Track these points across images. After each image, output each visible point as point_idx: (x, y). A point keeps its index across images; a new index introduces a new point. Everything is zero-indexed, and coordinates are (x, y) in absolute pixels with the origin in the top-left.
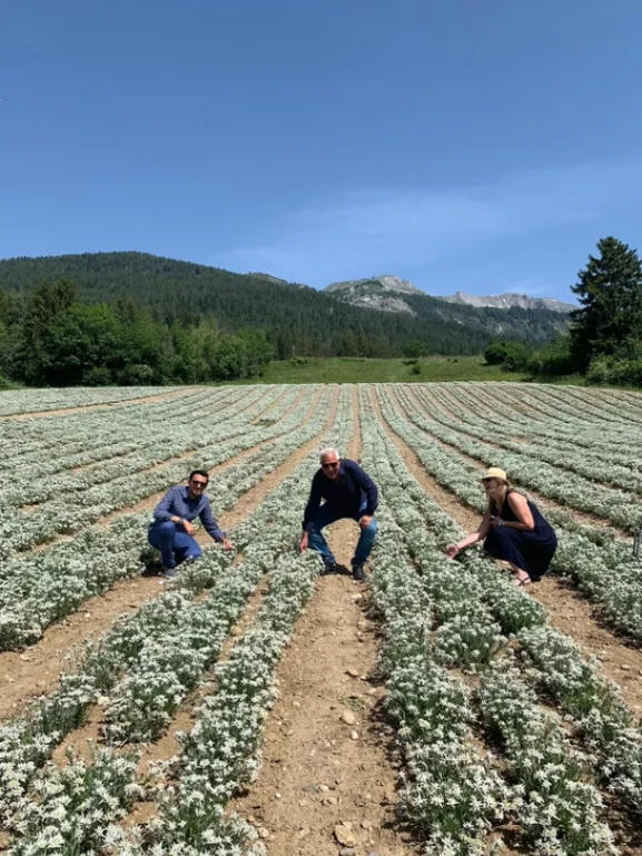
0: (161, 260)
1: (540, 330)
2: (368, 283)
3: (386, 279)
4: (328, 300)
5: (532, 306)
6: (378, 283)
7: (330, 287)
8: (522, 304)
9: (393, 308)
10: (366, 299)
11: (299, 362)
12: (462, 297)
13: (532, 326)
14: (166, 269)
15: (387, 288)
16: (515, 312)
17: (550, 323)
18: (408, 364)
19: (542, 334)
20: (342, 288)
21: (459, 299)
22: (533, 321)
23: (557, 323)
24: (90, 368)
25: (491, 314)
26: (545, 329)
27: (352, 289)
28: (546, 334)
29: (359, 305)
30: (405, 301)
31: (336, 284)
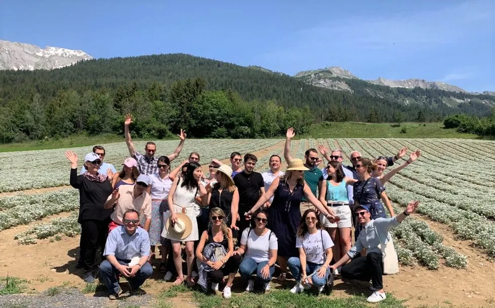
0: (198, 58)
1: (433, 103)
2: (322, 72)
3: (334, 69)
4: (299, 83)
5: (428, 87)
6: (329, 72)
7: (299, 74)
8: (422, 86)
9: (339, 88)
10: (322, 82)
11: (327, 125)
12: (382, 81)
13: (428, 100)
14: (200, 64)
15: (335, 75)
16: (417, 91)
17: (440, 98)
18: (394, 126)
19: (435, 105)
20: (306, 75)
21: (380, 82)
22: (429, 97)
23: (445, 98)
24: (216, 128)
25: (401, 92)
26: (436, 102)
27: (313, 76)
28: (437, 105)
29: (317, 86)
30: (346, 83)
31: (302, 72)
